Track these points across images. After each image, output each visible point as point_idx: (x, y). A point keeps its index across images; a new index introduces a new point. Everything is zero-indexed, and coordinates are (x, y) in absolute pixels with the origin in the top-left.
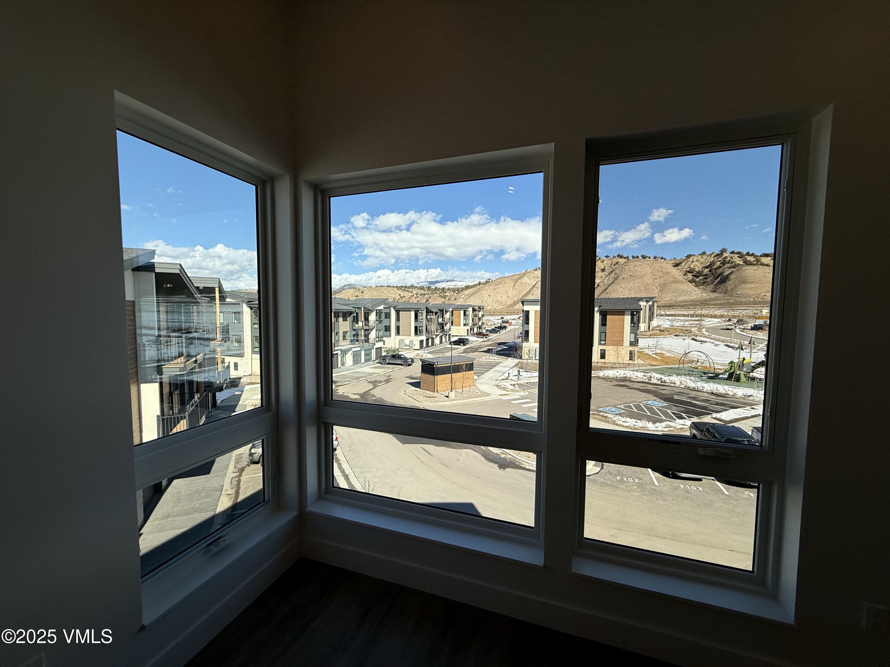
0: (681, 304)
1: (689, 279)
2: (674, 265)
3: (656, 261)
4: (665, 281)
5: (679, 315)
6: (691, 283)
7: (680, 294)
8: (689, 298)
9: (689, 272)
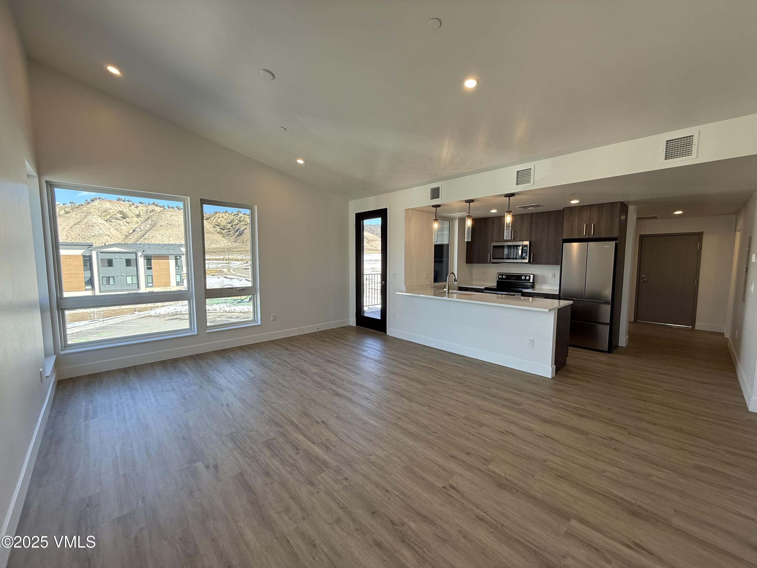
0: (214, 251)
1: (218, 231)
5: (213, 260)
6: (219, 234)
7: (212, 243)
8: (219, 246)
9: (217, 225)
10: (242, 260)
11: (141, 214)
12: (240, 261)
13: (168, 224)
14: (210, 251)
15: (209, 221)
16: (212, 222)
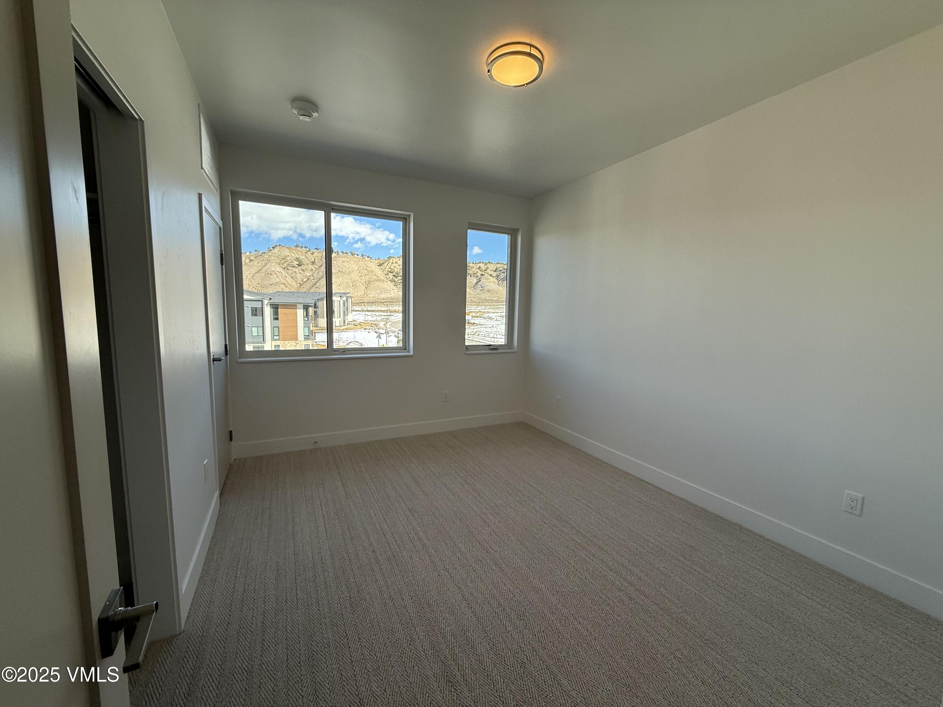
0: (382, 301)
4: (370, 279)
8: (388, 296)
11: (316, 261)
13: (339, 271)
14: (379, 301)
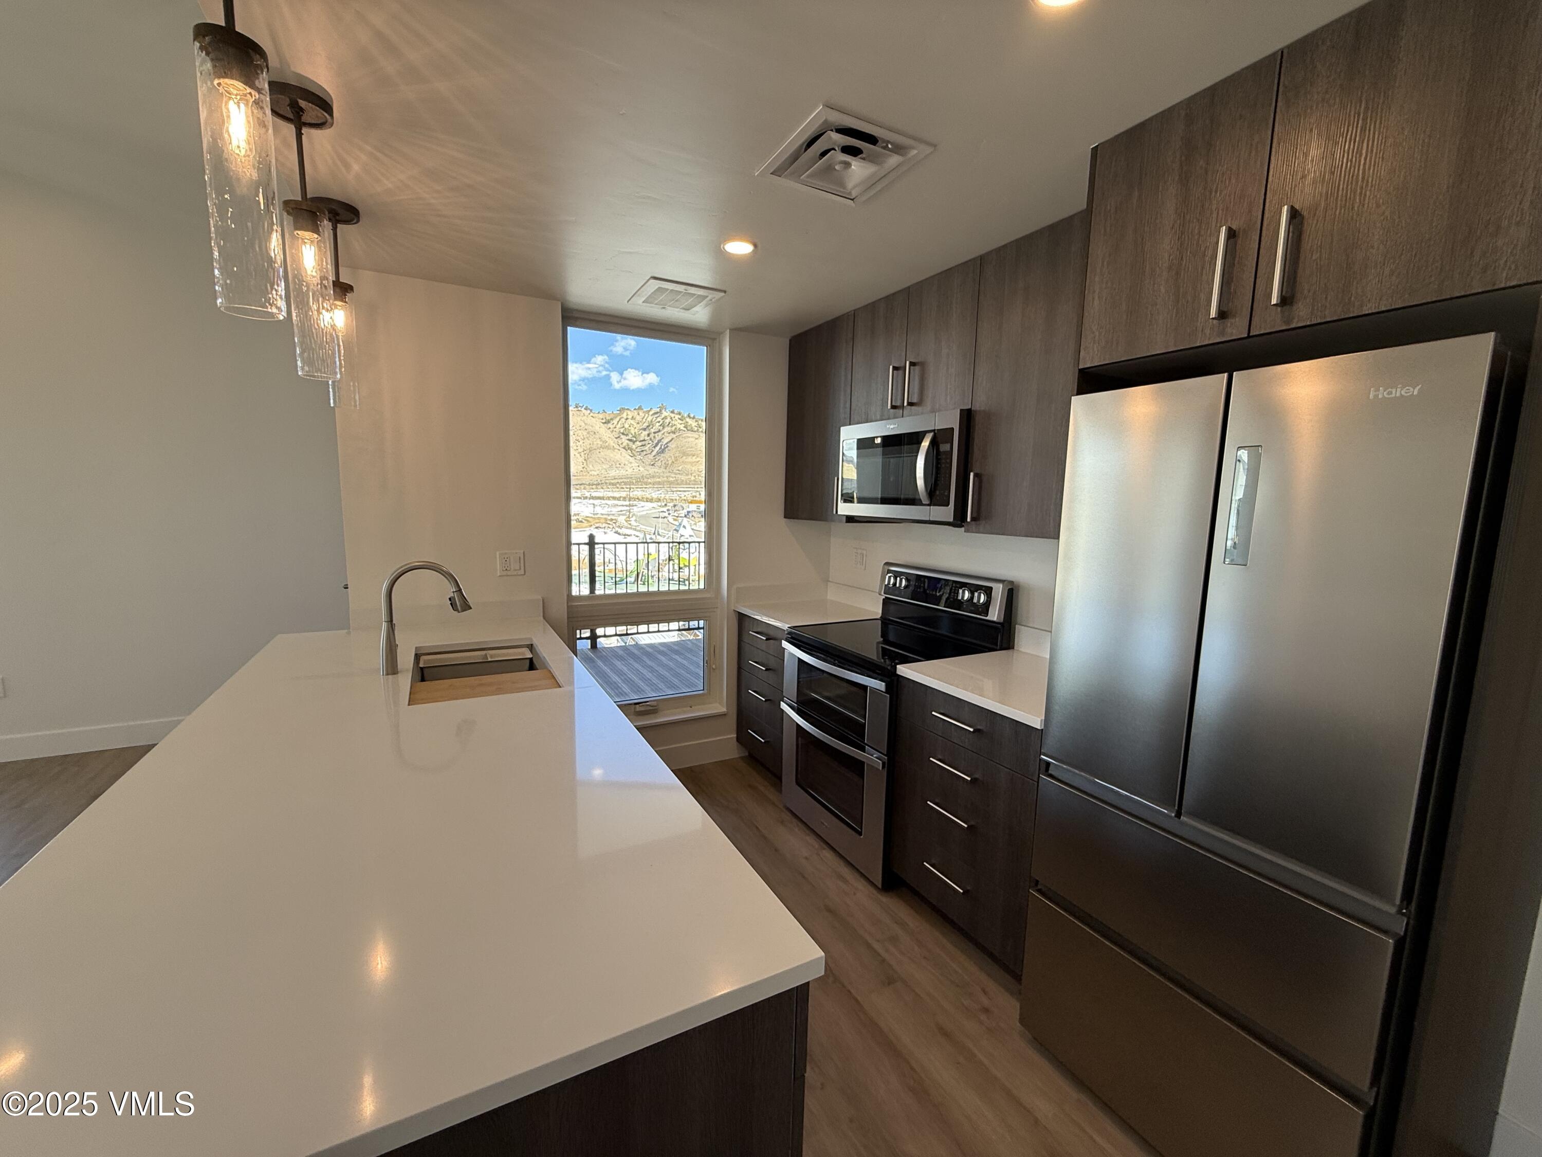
1: (624, 444)
2: (604, 421)
3: (578, 412)
5: (608, 498)
6: (626, 450)
7: (611, 466)
9: (623, 434)
10: (659, 500)
12: (656, 501)
15: (610, 425)
16: (615, 428)
